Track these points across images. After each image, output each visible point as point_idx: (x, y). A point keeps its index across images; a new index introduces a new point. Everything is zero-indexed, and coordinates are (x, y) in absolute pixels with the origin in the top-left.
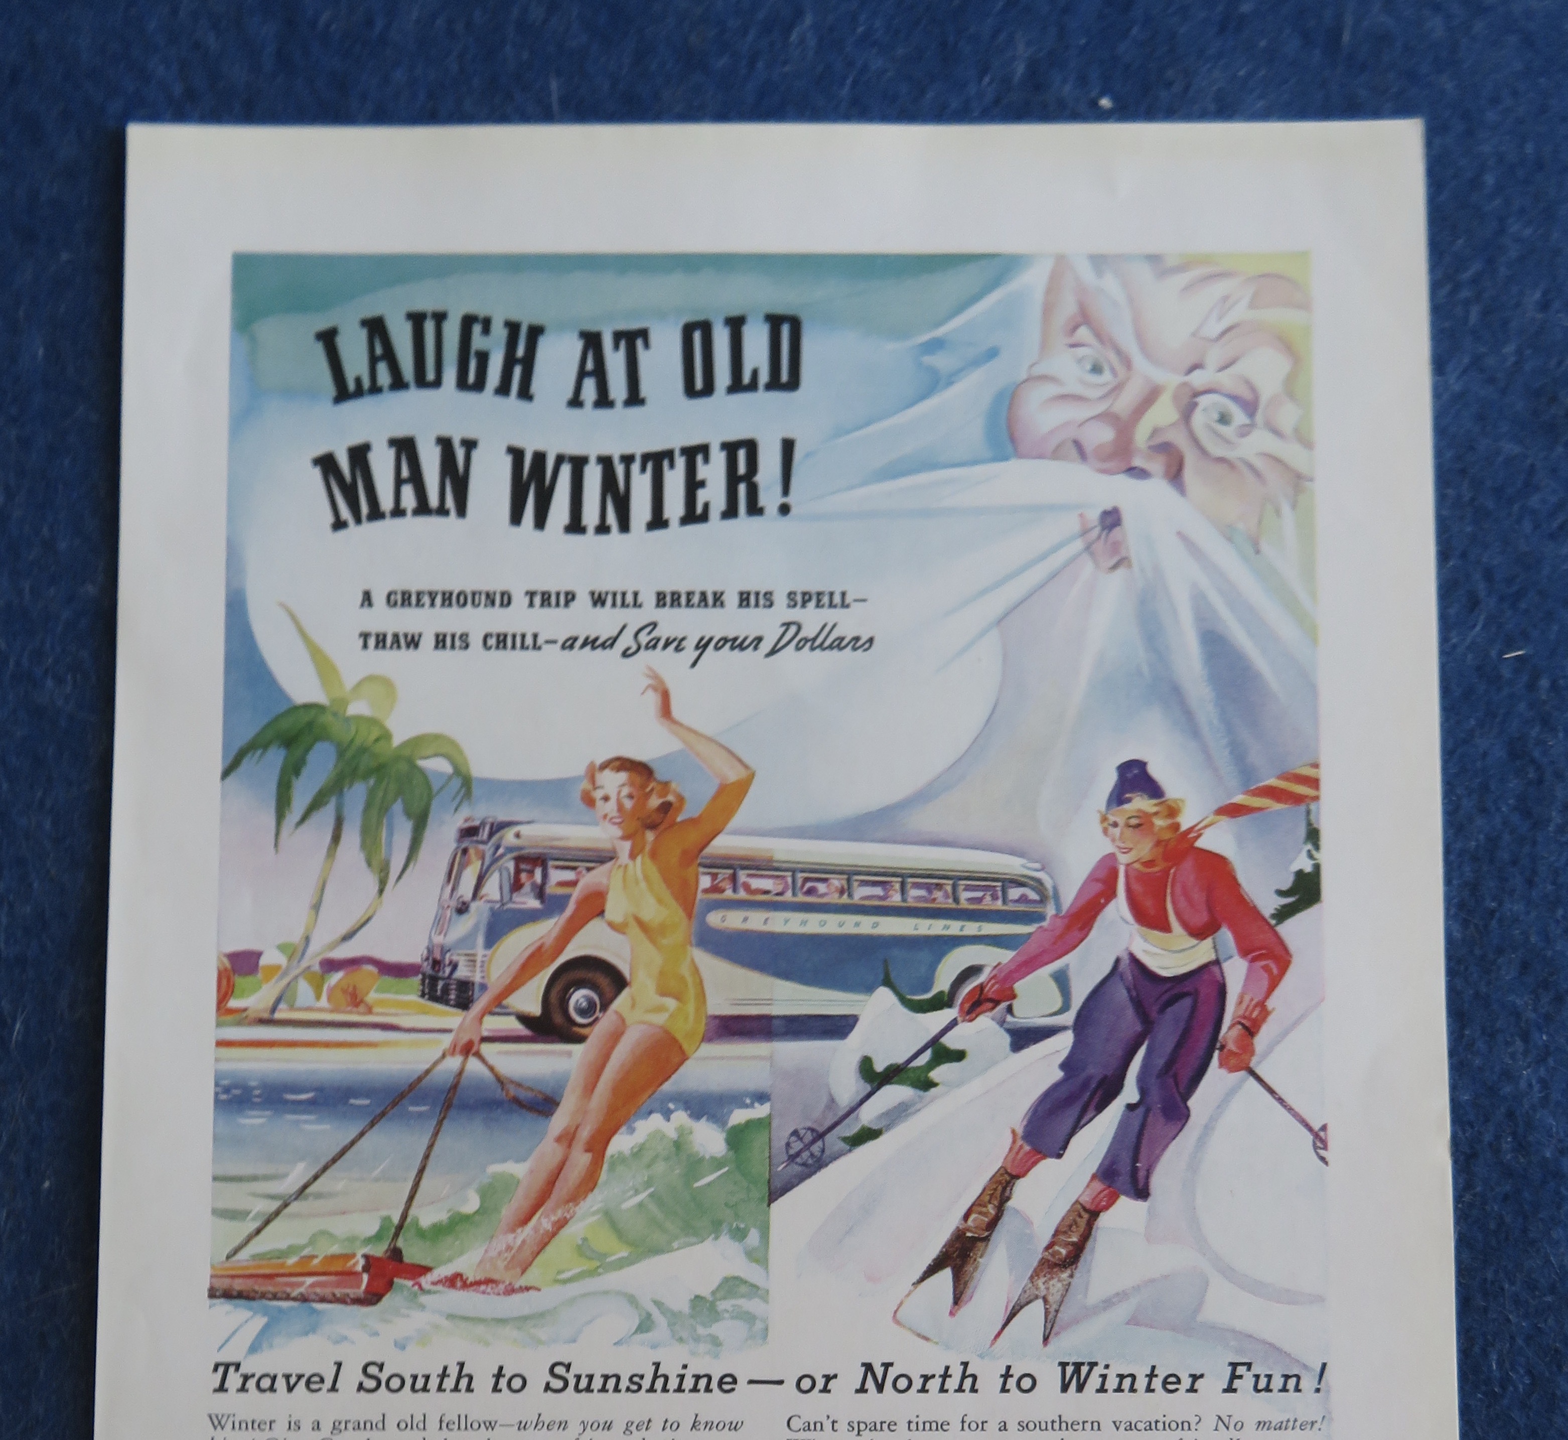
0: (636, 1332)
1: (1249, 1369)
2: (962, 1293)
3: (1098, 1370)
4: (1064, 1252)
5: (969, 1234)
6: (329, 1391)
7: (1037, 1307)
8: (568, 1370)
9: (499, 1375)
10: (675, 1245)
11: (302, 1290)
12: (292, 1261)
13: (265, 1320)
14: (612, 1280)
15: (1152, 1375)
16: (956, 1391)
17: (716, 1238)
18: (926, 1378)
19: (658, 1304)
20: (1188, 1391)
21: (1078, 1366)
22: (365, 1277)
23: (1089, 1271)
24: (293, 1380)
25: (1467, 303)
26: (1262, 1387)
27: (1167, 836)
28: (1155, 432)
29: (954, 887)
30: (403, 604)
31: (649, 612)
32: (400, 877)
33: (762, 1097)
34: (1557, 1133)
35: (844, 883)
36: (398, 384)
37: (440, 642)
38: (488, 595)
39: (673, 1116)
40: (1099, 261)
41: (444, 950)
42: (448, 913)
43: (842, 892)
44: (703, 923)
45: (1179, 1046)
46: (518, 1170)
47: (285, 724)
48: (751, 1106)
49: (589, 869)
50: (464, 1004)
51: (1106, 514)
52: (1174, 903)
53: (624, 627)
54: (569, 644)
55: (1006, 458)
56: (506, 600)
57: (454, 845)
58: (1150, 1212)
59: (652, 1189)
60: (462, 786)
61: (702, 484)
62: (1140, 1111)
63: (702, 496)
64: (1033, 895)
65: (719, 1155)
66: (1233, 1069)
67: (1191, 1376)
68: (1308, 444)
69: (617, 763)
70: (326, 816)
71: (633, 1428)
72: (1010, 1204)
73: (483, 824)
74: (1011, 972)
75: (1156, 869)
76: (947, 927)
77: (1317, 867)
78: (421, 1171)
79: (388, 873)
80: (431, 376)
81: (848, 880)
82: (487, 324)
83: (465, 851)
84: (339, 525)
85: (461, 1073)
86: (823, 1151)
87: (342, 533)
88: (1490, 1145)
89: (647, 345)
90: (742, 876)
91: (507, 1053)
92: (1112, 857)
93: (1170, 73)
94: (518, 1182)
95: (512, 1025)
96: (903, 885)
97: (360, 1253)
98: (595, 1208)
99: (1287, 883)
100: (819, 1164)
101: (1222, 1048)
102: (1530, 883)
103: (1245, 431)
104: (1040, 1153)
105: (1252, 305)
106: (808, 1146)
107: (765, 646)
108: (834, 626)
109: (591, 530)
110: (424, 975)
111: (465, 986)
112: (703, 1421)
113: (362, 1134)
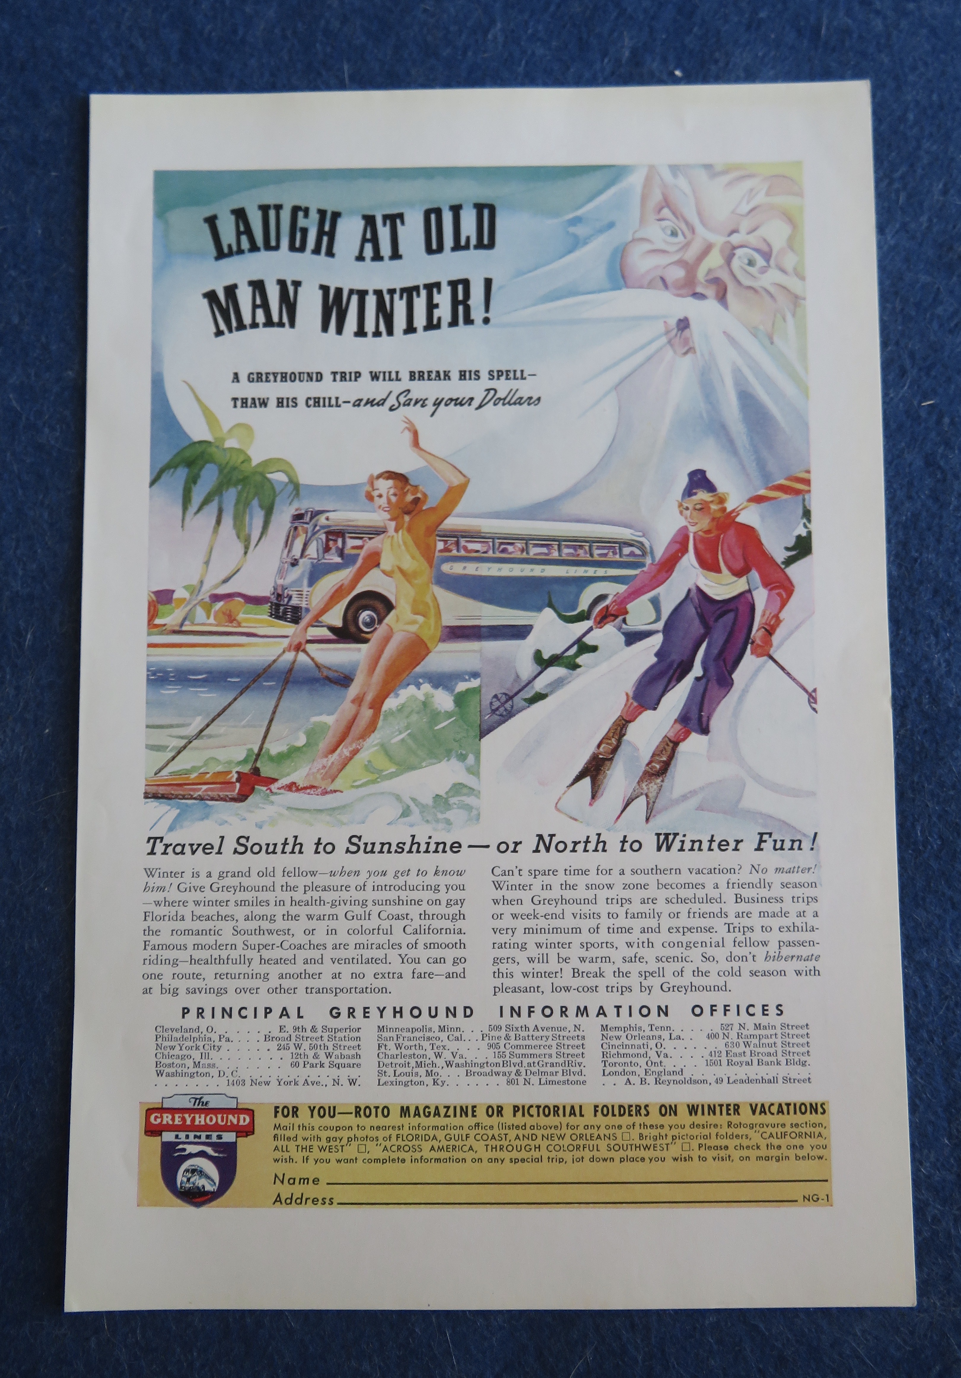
0: (400, 817)
1: (770, 837)
2: (596, 792)
3: (679, 838)
4: (658, 766)
5: (601, 756)
6: (217, 853)
7: (642, 800)
8: (360, 841)
9: (318, 843)
10: (424, 764)
11: (200, 793)
12: (193, 776)
13: (178, 811)
14: (386, 785)
15: (711, 841)
16: (594, 851)
17: (448, 760)
18: (576, 843)
19: (413, 800)
20: (733, 850)
21: (667, 835)
22: (238, 785)
23: (673, 778)
24: (195, 847)
25: (897, 192)
26: (779, 847)
27: (719, 515)
28: (710, 271)
29: (590, 547)
30: (258, 381)
31: (405, 383)
32: (257, 545)
33: (475, 675)
34: (956, 692)
35: (524, 545)
36: (254, 248)
37: (280, 403)
38: (308, 374)
39: (422, 687)
40: (675, 169)
41: (284, 588)
42: (286, 565)
43: (522, 551)
44: (439, 569)
45: (727, 641)
46: (329, 720)
47: (187, 454)
48: (469, 680)
49: (370, 539)
50: (296, 620)
51: (680, 321)
52: (723, 555)
53: (391, 392)
54: (357, 403)
55: (620, 289)
56: (319, 377)
57: (289, 525)
58: (710, 743)
59: (409, 731)
60: (294, 489)
61: (437, 306)
62: (704, 681)
63: (437, 313)
64: (638, 552)
65: (450, 710)
66: (759, 655)
67: (735, 841)
68: (803, 278)
69: (387, 475)
70: (212, 508)
71: (399, 875)
72: (625, 738)
73: (307, 512)
74: (625, 598)
75: (712, 535)
76: (586, 571)
77: (809, 533)
78: (271, 721)
79: (249, 543)
80: (273, 243)
81: (526, 544)
82: (306, 211)
83: (296, 528)
84: (219, 333)
85: (294, 662)
86: (512, 707)
87: (220, 338)
88: (916, 700)
89: (403, 223)
90: (463, 542)
91: (322, 649)
92: (685, 528)
93: (717, 55)
94: (329, 727)
95: (324, 632)
96: (559, 546)
97: (234, 770)
98: (375, 743)
99: (791, 542)
100: (510, 715)
101: (753, 642)
102: (938, 541)
103: (763, 270)
104: (643, 707)
105: (768, 194)
106: (503, 704)
107: (476, 403)
108: (517, 390)
109: (370, 334)
110: (271, 603)
111: (296, 609)
112: (441, 870)
113: (235, 699)
